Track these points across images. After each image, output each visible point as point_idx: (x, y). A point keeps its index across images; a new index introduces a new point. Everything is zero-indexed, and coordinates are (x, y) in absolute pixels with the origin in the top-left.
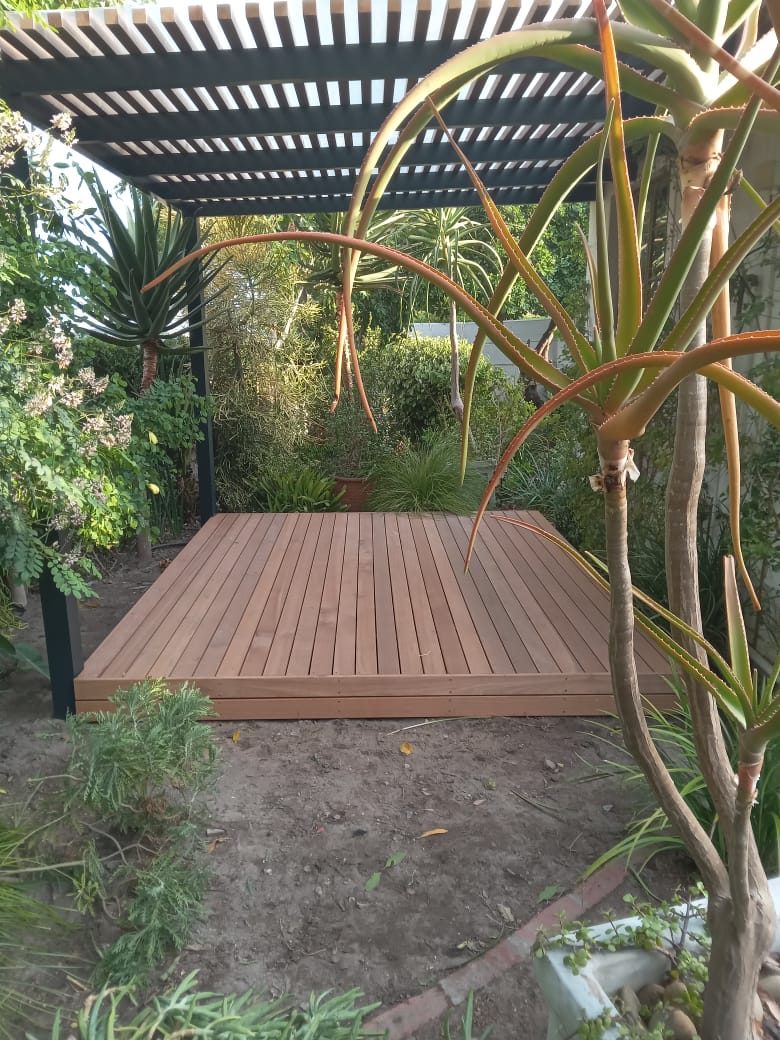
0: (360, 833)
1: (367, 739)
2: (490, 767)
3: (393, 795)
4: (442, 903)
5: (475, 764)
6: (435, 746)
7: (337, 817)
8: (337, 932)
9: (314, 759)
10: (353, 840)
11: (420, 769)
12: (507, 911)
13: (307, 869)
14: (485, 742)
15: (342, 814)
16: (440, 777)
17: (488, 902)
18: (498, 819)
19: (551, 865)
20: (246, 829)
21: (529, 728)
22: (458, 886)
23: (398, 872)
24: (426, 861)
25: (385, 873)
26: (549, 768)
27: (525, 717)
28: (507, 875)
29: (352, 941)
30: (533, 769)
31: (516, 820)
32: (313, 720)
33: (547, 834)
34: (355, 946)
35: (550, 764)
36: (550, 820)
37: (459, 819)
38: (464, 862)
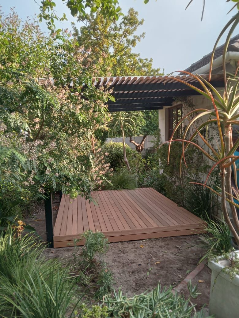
0: (140, 265)
1: (131, 245)
2: (164, 249)
3: (143, 256)
4: (166, 276)
5: (160, 248)
6: (148, 246)
7: (133, 262)
8: (144, 284)
9: (120, 251)
10: (139, 266)
11: (147, 250)
12: (180, 276)
13: (130, 273)
14: (160, 243)
15: (134, 261)
16: (153, 252)
17: (175, 275)
18: (171, 259)
19: (187, 266)
20: (112, 267)
21: (169, 240)
22: (168, 272)
23: (153, 271)
24: (158, 268)
25: (150, 272)
26: (178, 247)
27: (167, 237)
28: (178, 269)
29: (149, 285)
30: (174, 248)
31: (175, 258)
32: (115, 242)
33: (183, 260)
34: (150, 286)
35: (178, 246)
36: (182, 258)
37: (162, 260)
38: (167, 268)
